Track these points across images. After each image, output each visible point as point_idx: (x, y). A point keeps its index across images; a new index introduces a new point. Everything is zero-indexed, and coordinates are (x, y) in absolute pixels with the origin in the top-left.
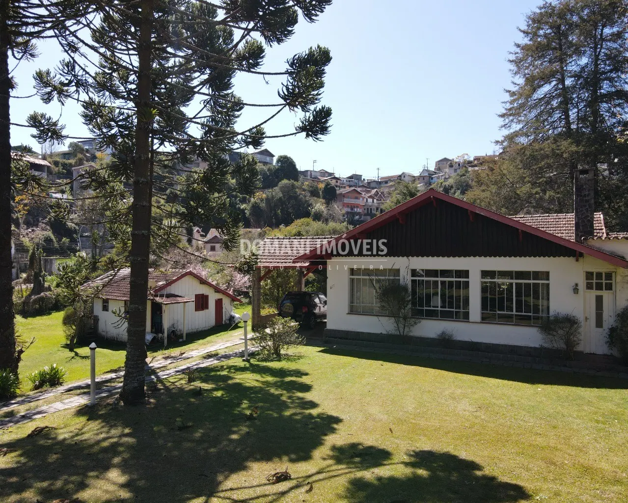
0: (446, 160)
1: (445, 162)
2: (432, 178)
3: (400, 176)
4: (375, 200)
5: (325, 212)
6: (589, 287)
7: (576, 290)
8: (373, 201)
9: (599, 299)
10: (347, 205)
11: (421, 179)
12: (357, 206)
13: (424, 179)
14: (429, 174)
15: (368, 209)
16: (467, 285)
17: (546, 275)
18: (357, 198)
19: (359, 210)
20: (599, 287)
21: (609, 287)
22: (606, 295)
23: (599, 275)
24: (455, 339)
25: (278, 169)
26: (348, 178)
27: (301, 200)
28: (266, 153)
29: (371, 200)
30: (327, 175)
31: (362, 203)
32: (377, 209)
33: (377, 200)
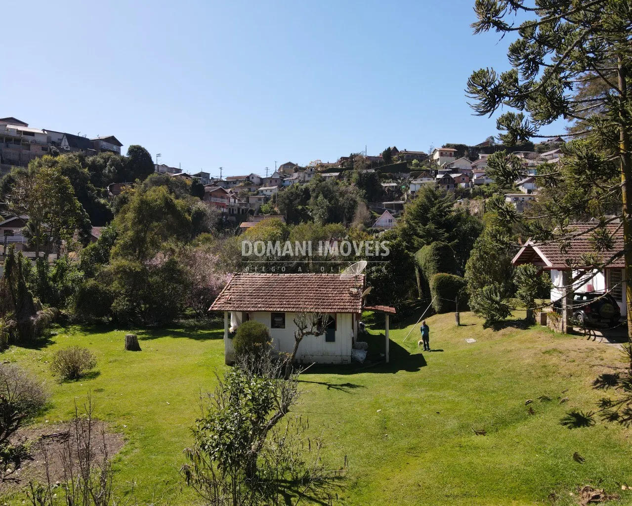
0: (290, 164)
1: (290, 166)
2: (284, 181)
3: (248, 177)
4: (237, 200)
8: (235, 201)
11: (273, 182)
12: (223, 206)
13: (276, 182)
14: (280, 177)
15: (231, 209)
18: (222, 197)
19: (225, 210)
26: (194, 175)
28: (112, 140)
29: (233, 200)
30: (174, 172)
31: (226, 202)
32: (239, 209)
33: (239, 200)
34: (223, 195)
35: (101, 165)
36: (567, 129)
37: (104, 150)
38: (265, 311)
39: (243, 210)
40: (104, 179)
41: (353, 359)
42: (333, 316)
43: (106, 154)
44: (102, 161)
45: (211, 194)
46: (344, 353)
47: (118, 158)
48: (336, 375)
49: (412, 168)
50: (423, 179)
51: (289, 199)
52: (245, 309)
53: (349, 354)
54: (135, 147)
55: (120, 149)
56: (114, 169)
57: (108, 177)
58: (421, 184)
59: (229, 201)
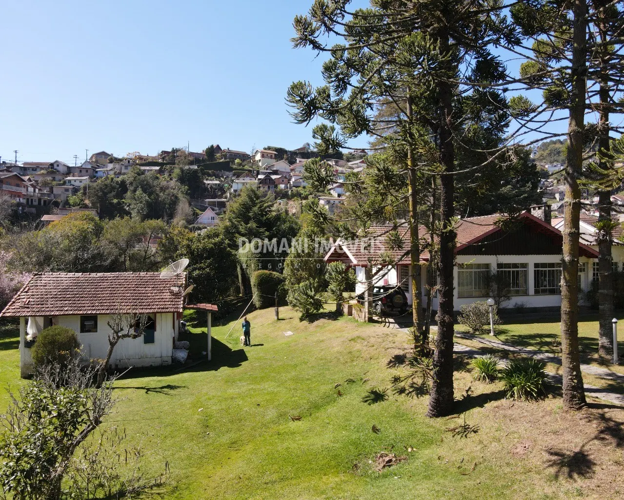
0: (103, 154)
1: (103, 156)
2: (97, 172)
3: (52, 165)
4: (37, 190)
8: (35, 191)
10: (8, 193)
11: (84, 172)
12: (19, 195)
13: (87, 172)
14: (92, 167)
15: (28, 199)
16: (526, 272)
18: (18, 185)
19: (21, 200)
20: (581, 270)
22: (582, 274)
24: (525, 307)
29: (32, 189)
31: (23, 191)
32: (40, 200)
33: (39, 190)
34: (19, 182)
36: (369, 143)
38: (72, 314)
39: (45, 202)
41: (174, 359)
42: (152, 316)
45: (2, 181)
46: (164, 355)
48: (156, 378)
49: (234, 167)
50: (245, 178)
51: (103, 192)
52: (48, 314)
53: (170, 354)
58: (243, 184)
59: (27, 190)
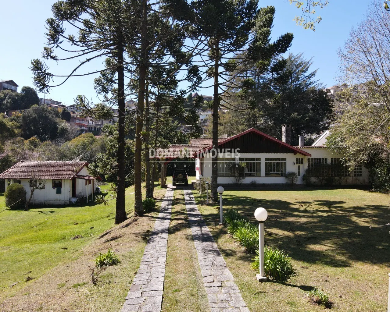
0: (132, 101)
4: (94, 123)
5: (69, 129)
6: (297, 163)
7: (294, 164)
9: (299, 167)
10: (78, 124)
12: (84, 125)
15: (89, 127)
16: (260, 163)
17: (284, 159)
18: (83, 120)
19: (85, 128)
20: (299, 163)
21: (302, 163)
22: (301, 165)
23: (299, 159)
24: (257, 183)
25: (23, 96)
26: (70, 106)
27: (50, 119)
28: (11, 83)
29: (91, 122)
30: (56, 103)
31: (86, 123)
32: (95, 128)
33: (95, 122)
35: (2, 98)
37: (5, 89)
39: (98, 128)
40: (3, 107)
43: (6, 91)
44: (2, 95)
45: (75, 118)
46: (66, 200)
47: (14, 94)
49: (203, 105)
50: (208, 112)
54: (26, 88)
55: (16, 88)
56: (10, 101)
57: (6, 105)
58: (206, 115)
59: (89, 123)
